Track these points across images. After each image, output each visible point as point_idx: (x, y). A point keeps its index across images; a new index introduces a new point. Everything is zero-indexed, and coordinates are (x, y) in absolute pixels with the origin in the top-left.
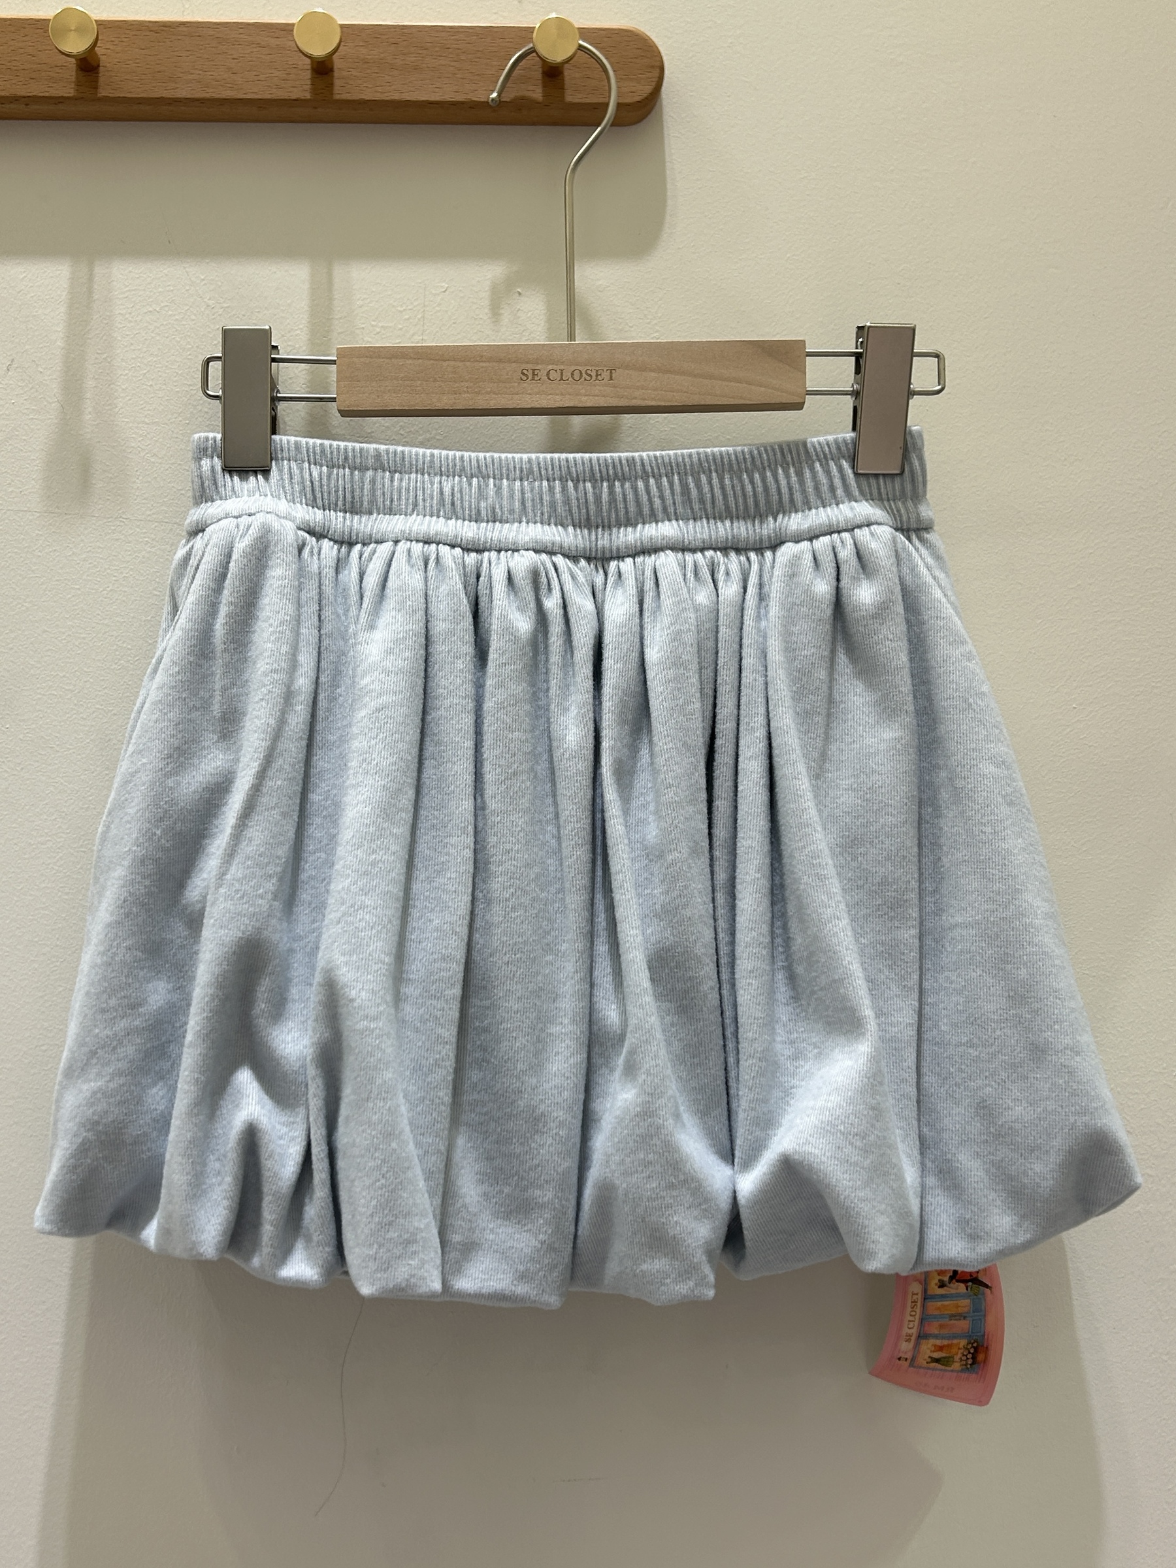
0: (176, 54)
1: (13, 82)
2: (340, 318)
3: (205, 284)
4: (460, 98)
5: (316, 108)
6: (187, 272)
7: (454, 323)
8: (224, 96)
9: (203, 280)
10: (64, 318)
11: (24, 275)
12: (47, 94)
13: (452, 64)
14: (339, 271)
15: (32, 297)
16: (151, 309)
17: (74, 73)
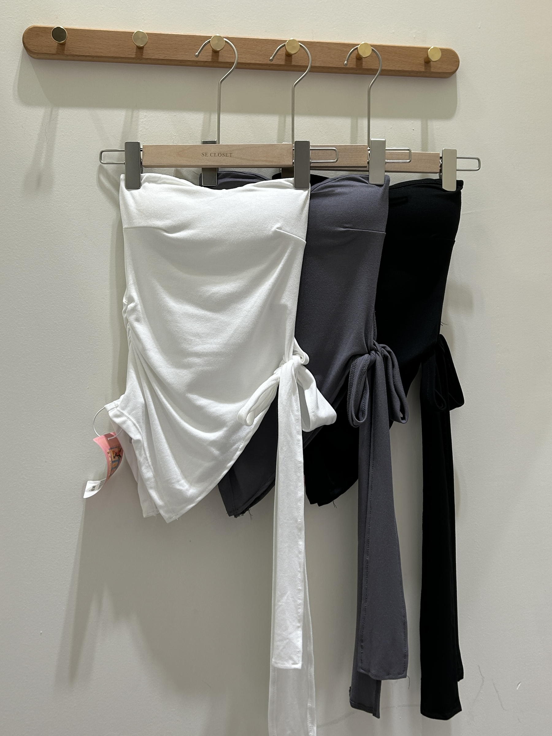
0: (316, 52)
1: (266, 59)
2: (360, 136)
3: (319, 124)
4: (400, 69)
5: (357, 70)
6: (314, 120)
7: (394, 138)
8: (329, 66)
9: (319, 123)
10: (277, 134)
11: (264, 120)
12: (276, 63)
13: (398, 58)
14: (360, 121)
15: (267, 127)
16: (303, 132)
17: (285, 57)
